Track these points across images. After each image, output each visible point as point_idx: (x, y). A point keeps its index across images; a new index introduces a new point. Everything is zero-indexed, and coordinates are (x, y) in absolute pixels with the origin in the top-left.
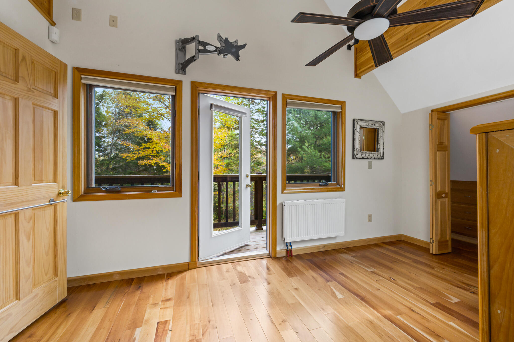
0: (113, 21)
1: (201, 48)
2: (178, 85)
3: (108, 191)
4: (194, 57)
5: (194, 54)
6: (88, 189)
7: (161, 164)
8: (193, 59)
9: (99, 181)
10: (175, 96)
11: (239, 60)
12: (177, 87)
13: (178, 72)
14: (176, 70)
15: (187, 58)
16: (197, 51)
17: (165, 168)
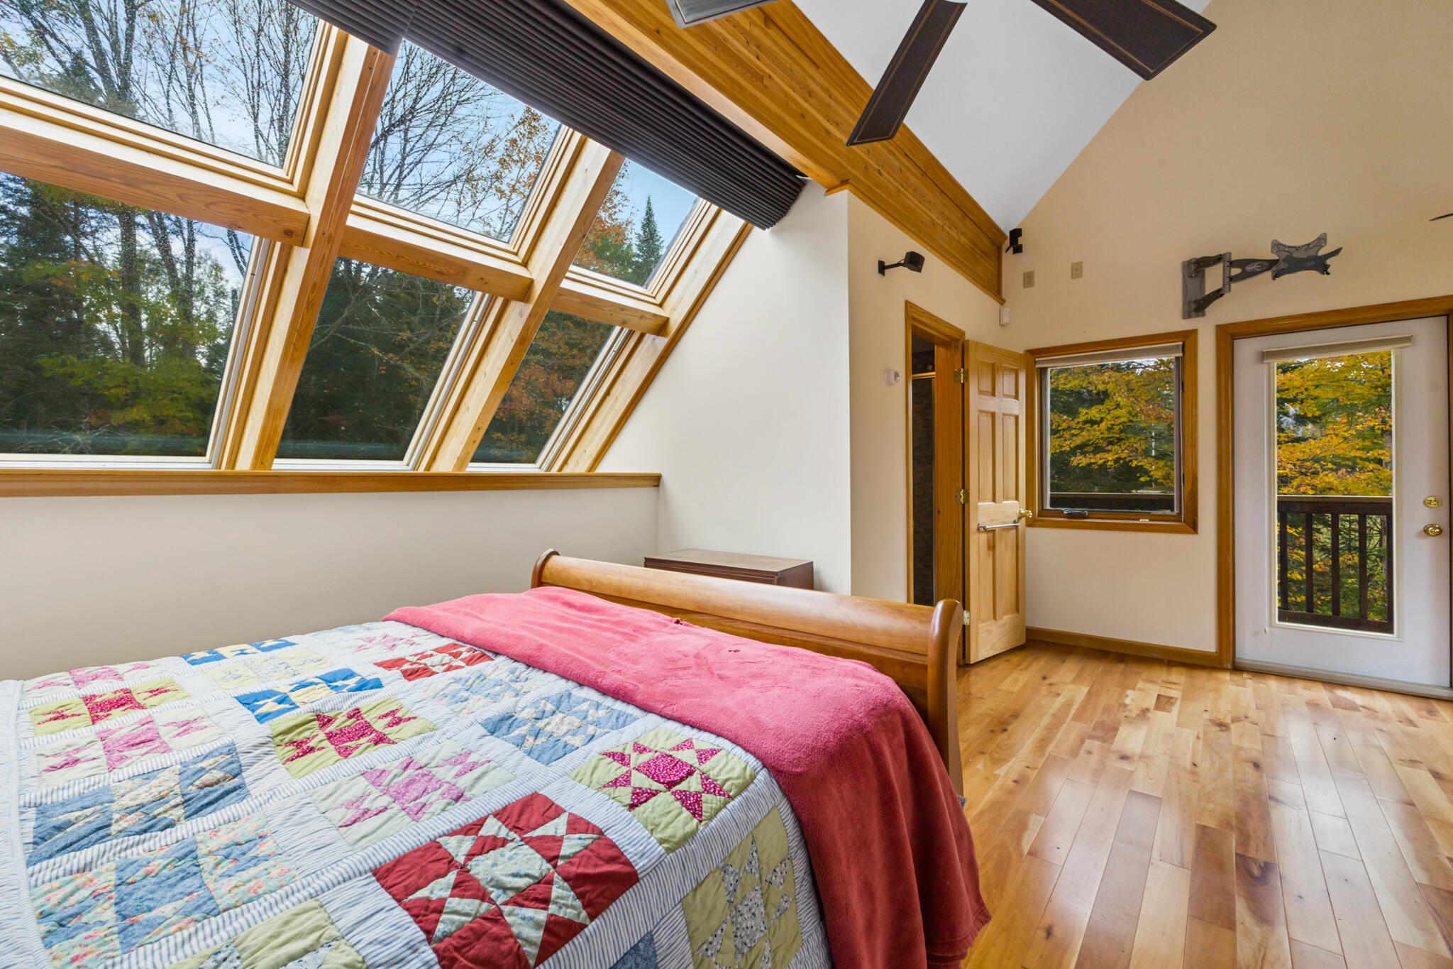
0: (1077, 270)
1: (1235, 271)
2: (1187, 339)
3: (1070, 516)
4: (1219, 291)
5: (1220, 286)
6: (1043, 512)
7: (1134, 464)
8: (1218, 294)
9: (1055, 501)
10: (1183, 357)
11: (1328, 274)
12: (1186, 344)
13: (1187, 314)
14: (1184, 313)
15: (1207, 293)
16: (1227, 280)
17: (1146, 472)
